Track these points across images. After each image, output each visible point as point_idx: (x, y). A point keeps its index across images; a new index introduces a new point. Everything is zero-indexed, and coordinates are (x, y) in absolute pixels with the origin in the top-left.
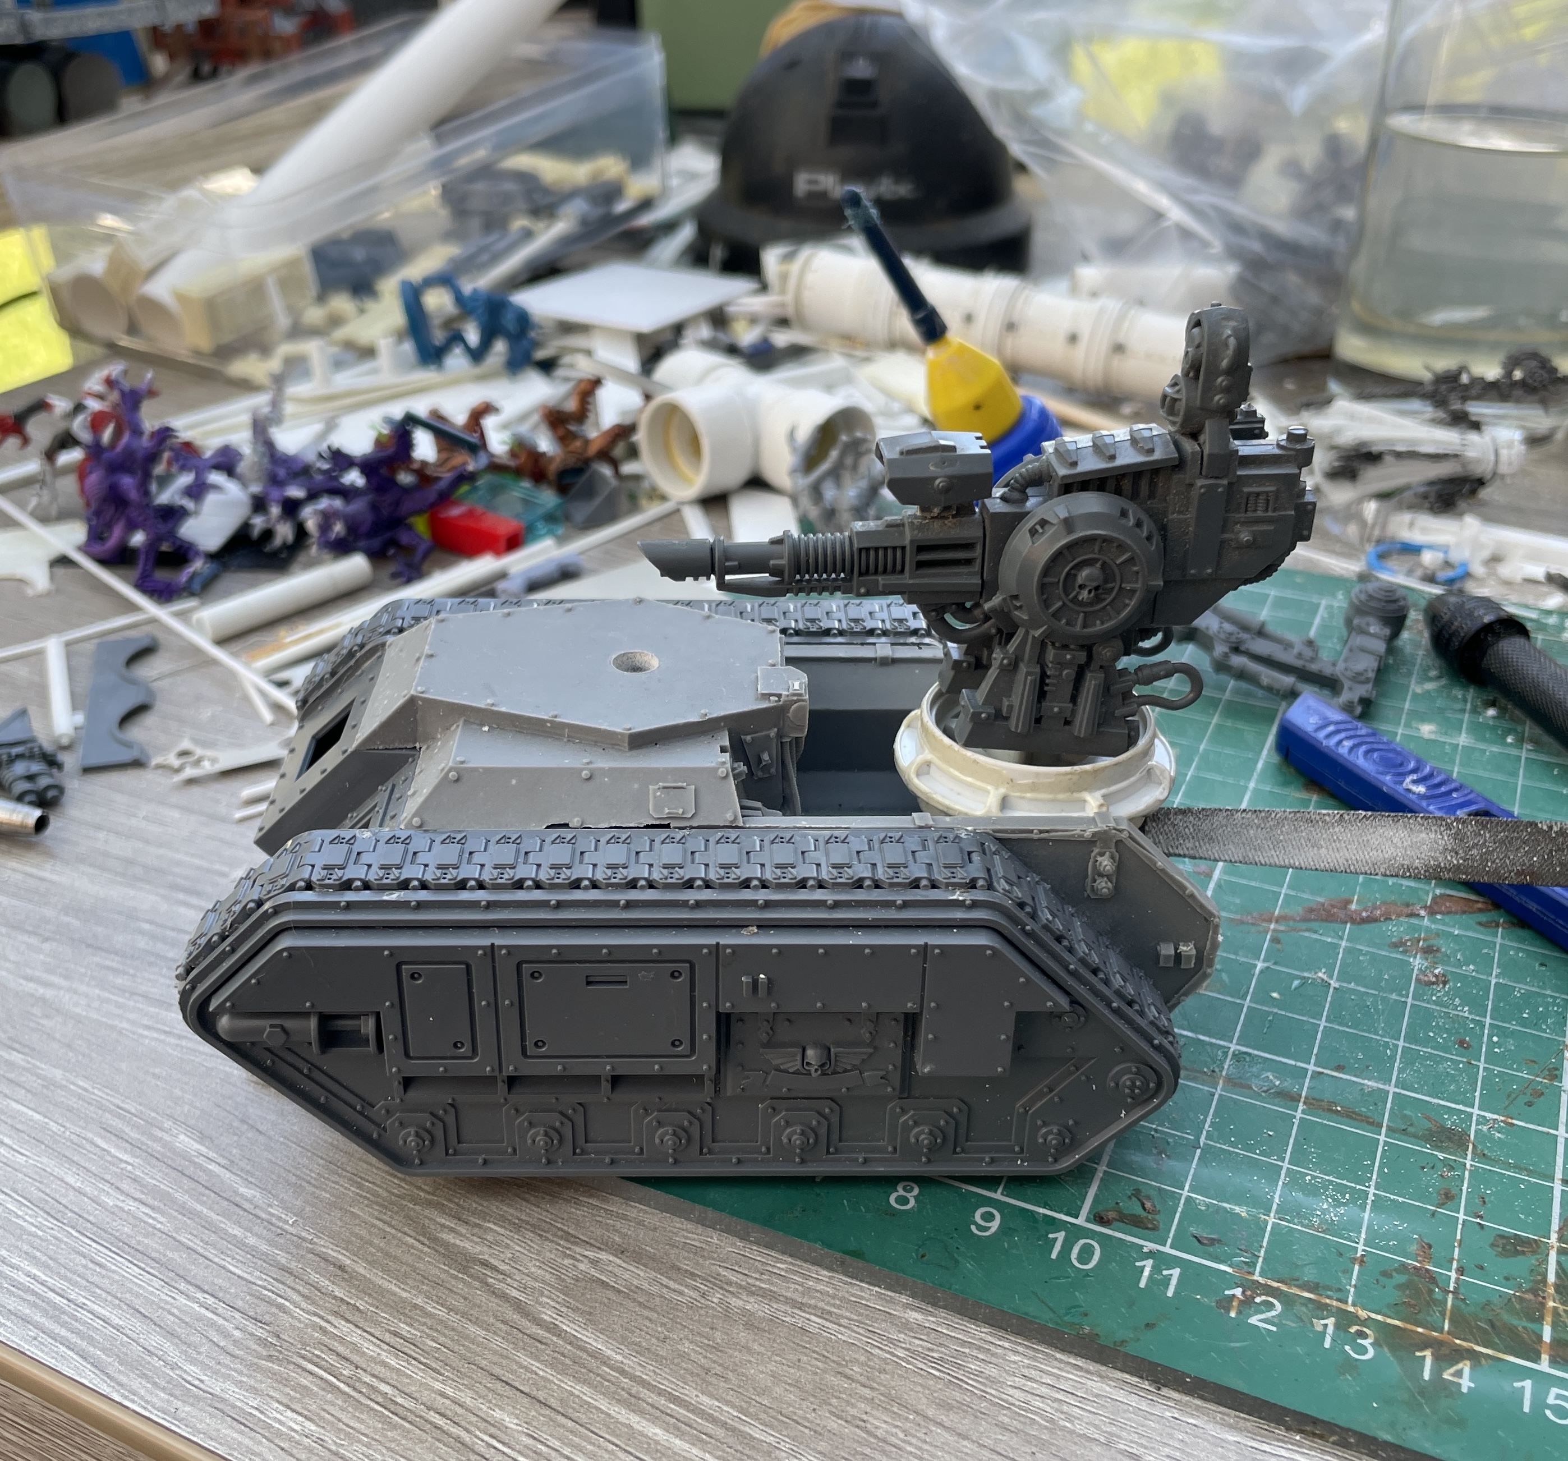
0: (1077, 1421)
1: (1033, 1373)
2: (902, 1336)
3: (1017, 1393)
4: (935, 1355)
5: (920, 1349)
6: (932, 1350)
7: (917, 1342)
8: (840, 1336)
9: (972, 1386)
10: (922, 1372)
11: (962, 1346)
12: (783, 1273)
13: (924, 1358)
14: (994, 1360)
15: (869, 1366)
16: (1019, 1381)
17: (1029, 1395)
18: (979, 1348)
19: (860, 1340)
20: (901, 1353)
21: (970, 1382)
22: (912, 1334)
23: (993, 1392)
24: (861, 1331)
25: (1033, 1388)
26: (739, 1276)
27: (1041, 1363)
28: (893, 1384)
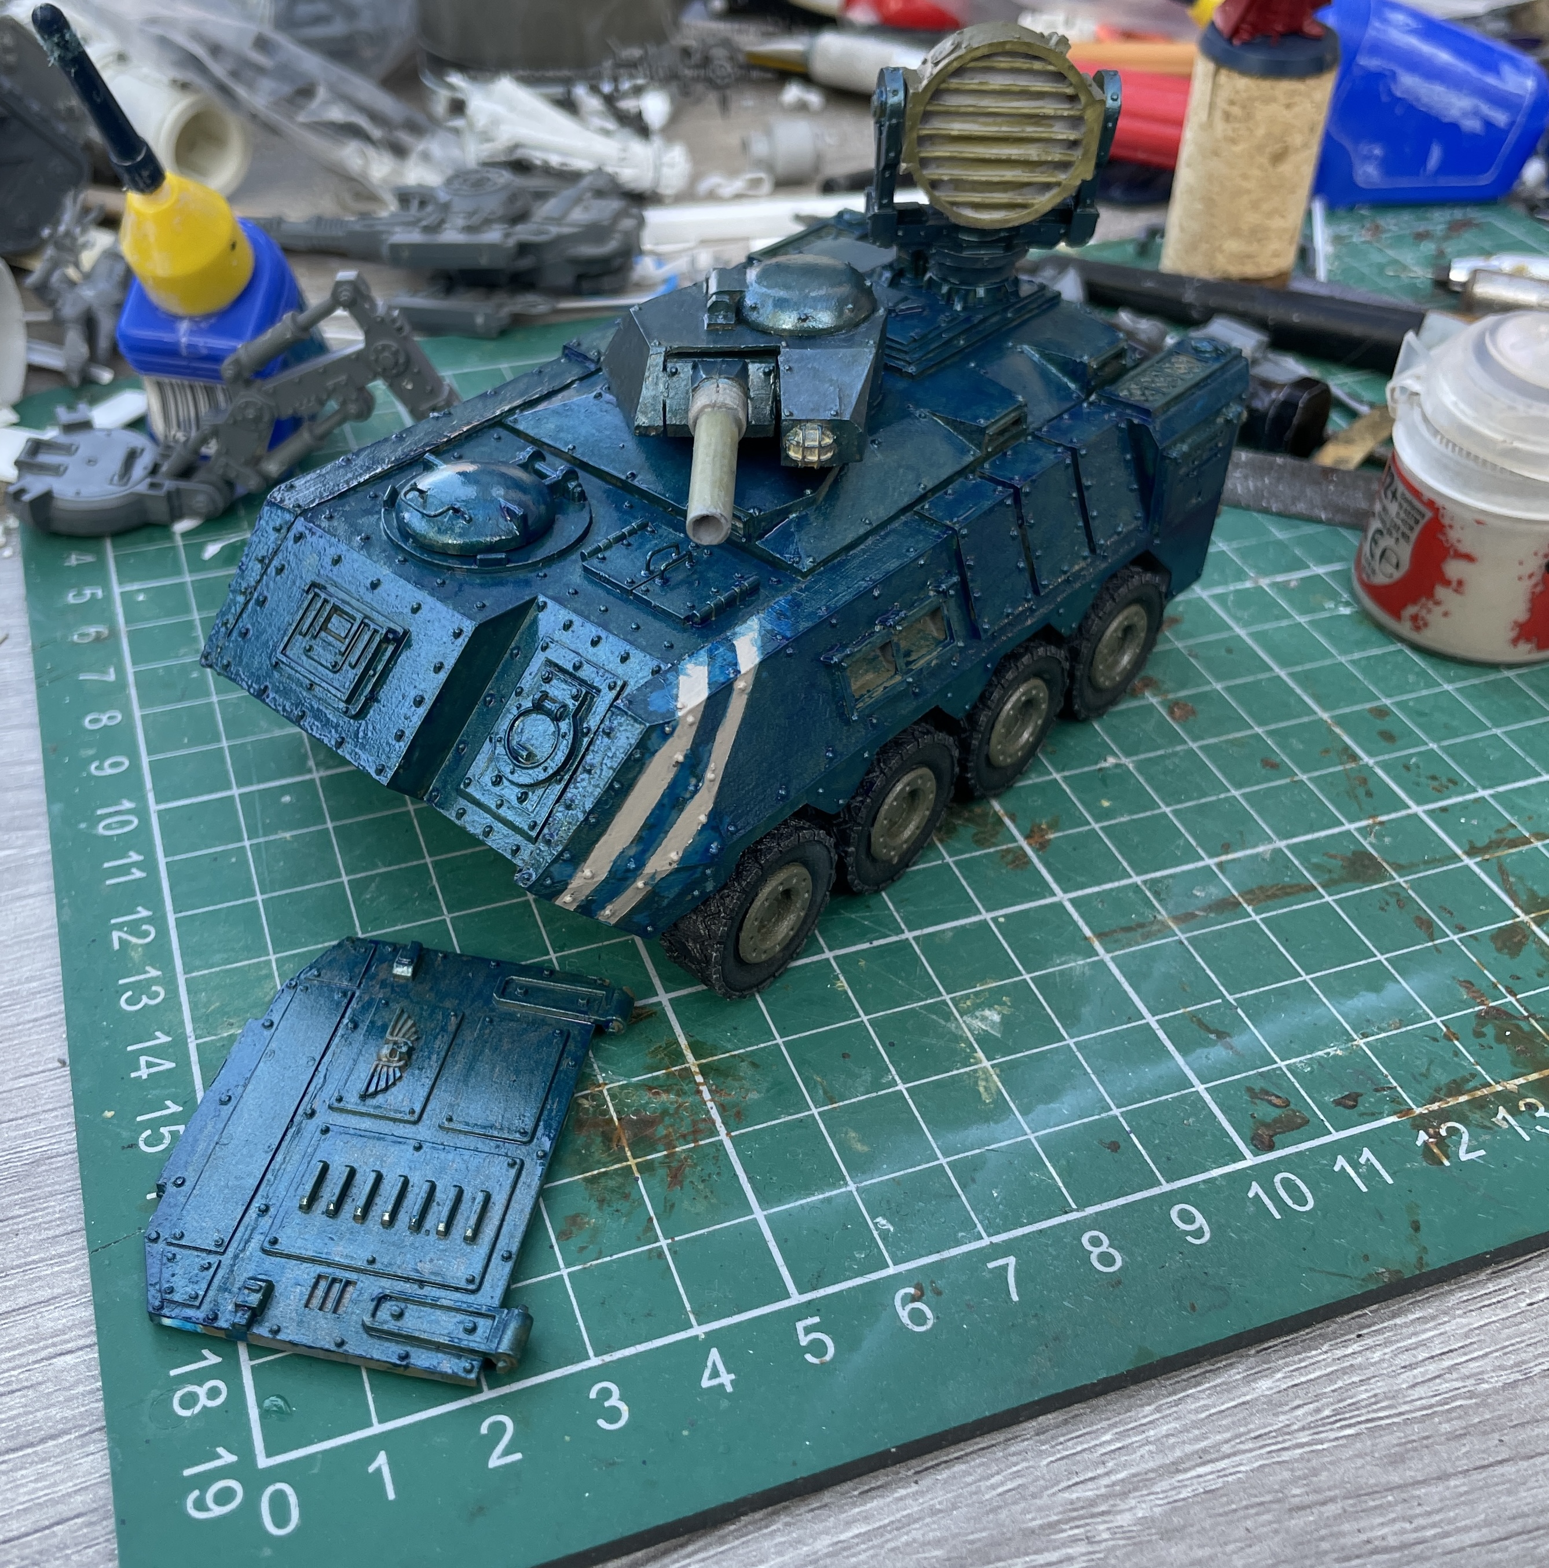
0: (1485, 1376)
1: (1406, 1359)
2: (1282, 1418)
3: (1420, 1391)
4: (1327, 1412)
5: (1310, 1419)
6: (1318, 1411)
7: (1300, 1412)
8: (1242, 1468)
9: (1387, 1417)
10: (1341, 1442)
11: (1332, 1382)
12: (1119, 1445)
13: (1324, 1425)
14: (1368, 1373)
15: (1299, 1478)
16: (1408, 1376)
17: (1431, 1384)
18: (1344, 1371)
19: (1261, 1456)
20: (1304, 1437)
21: (1381, 1414)
22: (1287, 1408)
23: (1406, 1408)
24: (1250, 1445)
25: (1423, 1374)
26: (1090, 1485)
27: (1398, 1341)
28: (1337, 1477)
